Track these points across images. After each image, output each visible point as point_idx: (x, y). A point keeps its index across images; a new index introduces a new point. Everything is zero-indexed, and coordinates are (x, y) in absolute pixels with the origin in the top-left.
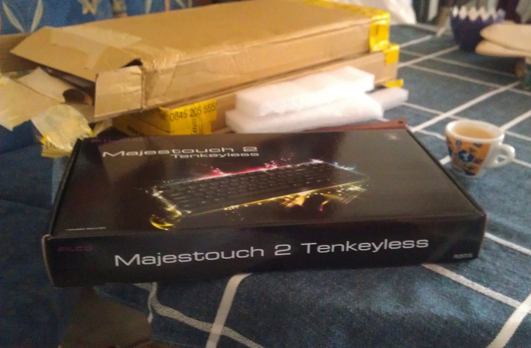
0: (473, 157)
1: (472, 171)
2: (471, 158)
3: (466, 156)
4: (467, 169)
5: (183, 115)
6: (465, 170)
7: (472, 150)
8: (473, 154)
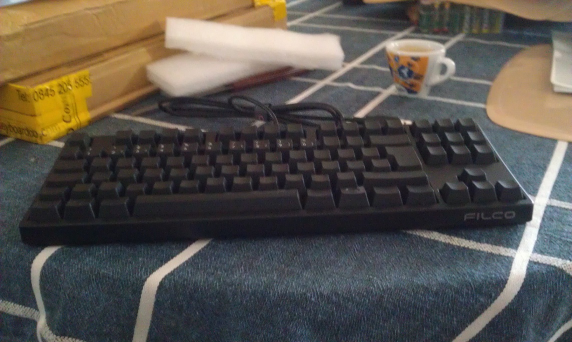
0: (412, 72)
1: (413, 89)
2: (410, 73)
3: (405, 72)
4: (408, 86)
5: (49, 92)
6: (406, 88)
7: (410, 65)
8: (412, 69)
